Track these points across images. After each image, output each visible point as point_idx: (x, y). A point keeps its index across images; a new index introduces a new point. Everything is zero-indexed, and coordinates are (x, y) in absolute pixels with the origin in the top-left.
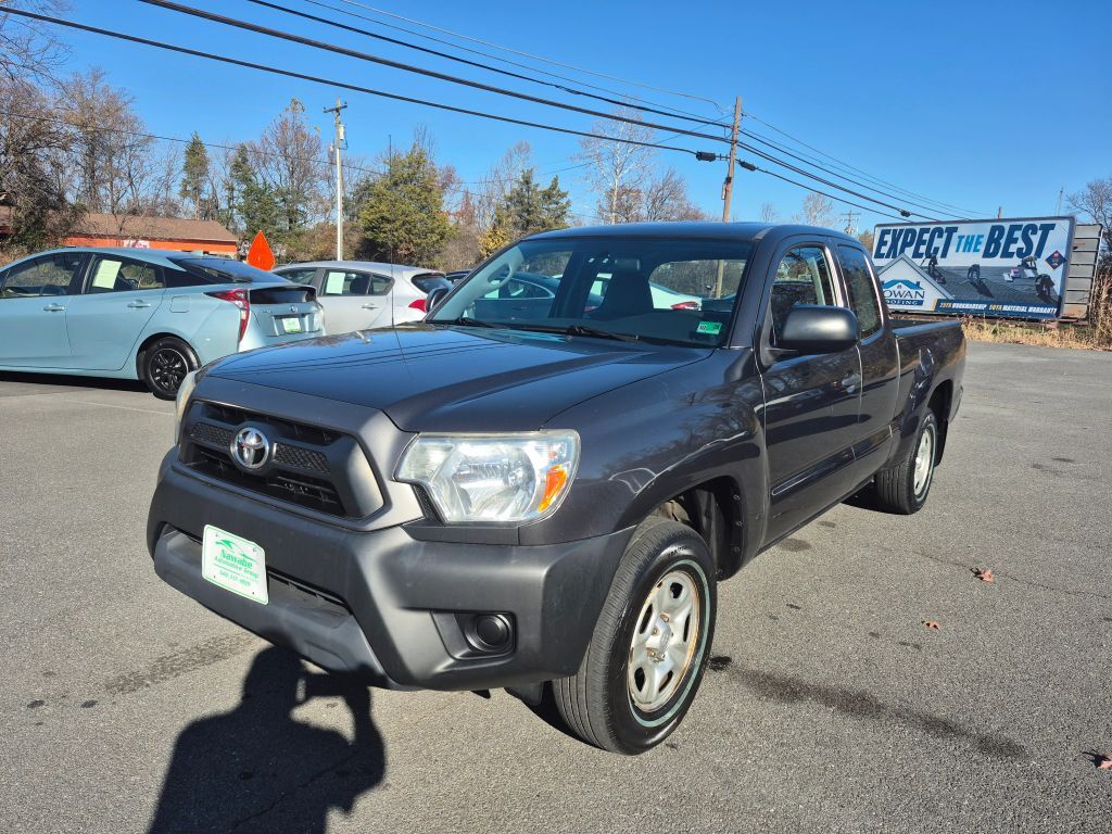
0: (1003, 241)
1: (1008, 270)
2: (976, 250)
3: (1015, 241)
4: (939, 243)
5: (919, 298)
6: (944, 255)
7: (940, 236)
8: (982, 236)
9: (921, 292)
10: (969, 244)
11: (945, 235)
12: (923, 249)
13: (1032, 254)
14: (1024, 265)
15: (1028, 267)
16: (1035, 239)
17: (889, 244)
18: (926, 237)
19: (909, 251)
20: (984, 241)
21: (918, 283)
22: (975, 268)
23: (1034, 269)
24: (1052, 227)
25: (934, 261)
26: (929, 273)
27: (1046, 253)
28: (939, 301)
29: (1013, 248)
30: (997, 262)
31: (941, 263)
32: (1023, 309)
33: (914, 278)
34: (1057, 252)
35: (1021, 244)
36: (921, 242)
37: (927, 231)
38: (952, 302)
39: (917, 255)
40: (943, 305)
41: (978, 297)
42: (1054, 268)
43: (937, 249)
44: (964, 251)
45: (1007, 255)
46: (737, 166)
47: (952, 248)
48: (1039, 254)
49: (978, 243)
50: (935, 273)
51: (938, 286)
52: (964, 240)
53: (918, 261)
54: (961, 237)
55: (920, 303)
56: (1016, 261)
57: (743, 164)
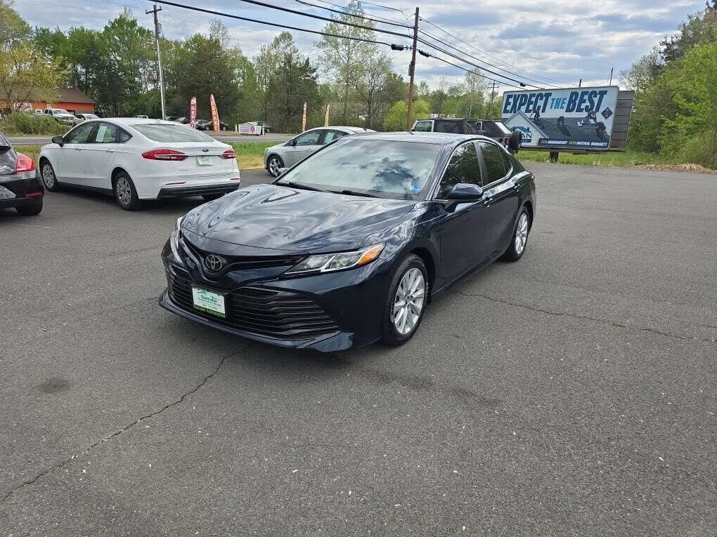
0: (577, 102)
1: (580, 119)
2: (562, 108)
3: (584, 101)
4: (541, 103)
5: (529, 138)
6: (543, 111)
7: (541, 99)
8: (566, 99)
9: (529, 134)
10: (558, 104)
11: (544, 98)
12: (531, 107)
13: (594, 110)
14: (589, 116)
15: (591, 118)
16: (596, 100)
17: (512, 104)
18: (533, 99)
19: (523, 108)
20: (567, 101)
21: (528, 128)
22: (561, 119)
23: (595, 119)
24: (605, 92)
25: (538, 115)
26: (534, 122)
27: (602, 109)
28: (540, 140)
29: (583, 106)
30: (574, 114)
31: (542, 116)
32: (588, 144)
33: (526, 125)
34: (608, 108)
35: (588, 103)
36: (530, 103)
37: (534, 95)
38: (548, 140)
39: (528, 111)
40: (543, 142)
41: (563, 137)
42: (606, 118)
43: (539, 107)
44: (555, 108)
45: (580, 110)
46: (417, 53)
47: (548, 107)
48: (597, 110)
49: (563, 103)
50: (538, 122)
51: (539, 130)
52: (555, 101)
53: (528, 115)
54: (553, 99)
55: (529, 141)
56: (584, 114)
57: (422, 53)
